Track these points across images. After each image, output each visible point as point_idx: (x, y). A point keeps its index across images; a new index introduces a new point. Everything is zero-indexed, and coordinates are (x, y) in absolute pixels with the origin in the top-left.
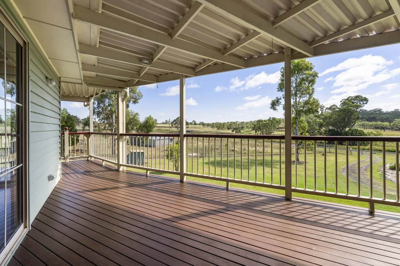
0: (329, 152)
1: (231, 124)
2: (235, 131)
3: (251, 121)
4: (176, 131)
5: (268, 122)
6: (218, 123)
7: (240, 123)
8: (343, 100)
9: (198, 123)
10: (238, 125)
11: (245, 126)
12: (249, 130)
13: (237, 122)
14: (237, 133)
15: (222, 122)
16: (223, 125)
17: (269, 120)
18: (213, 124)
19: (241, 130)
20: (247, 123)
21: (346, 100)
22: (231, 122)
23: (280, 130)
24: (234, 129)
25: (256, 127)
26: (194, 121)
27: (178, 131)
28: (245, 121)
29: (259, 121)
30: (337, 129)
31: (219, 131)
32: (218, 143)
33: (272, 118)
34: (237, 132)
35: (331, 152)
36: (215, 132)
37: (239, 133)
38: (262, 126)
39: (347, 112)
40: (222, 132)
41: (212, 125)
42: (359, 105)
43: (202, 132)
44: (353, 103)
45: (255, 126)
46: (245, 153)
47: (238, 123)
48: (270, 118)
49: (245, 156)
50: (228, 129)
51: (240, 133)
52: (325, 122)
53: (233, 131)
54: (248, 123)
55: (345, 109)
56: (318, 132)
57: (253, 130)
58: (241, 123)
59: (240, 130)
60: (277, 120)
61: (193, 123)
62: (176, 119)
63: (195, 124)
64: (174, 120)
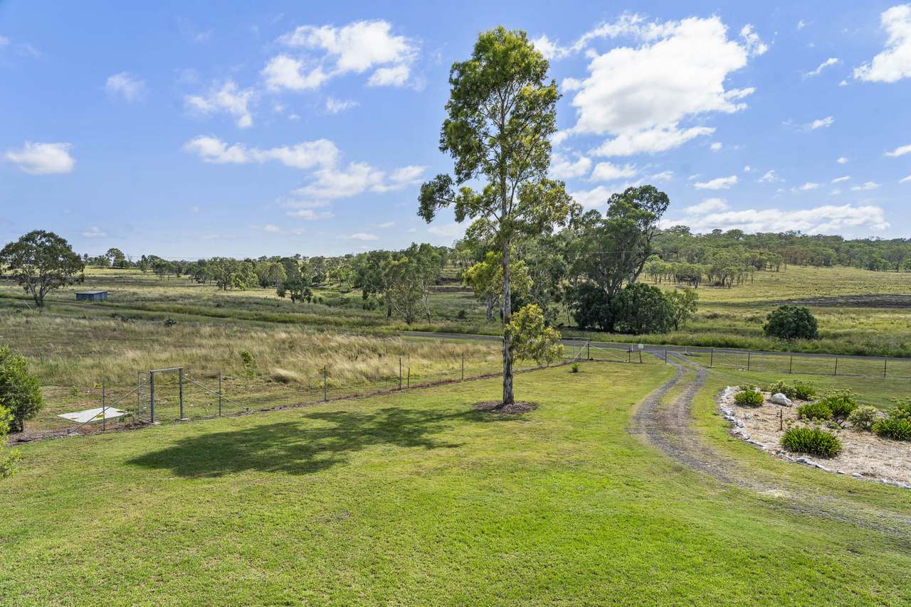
0: (586, 360)
1: (275, 266)
2: (288, 292)
3: (348, 256)
4: (19, 298)
5: (405, 259)
6: (222, 260)
7: (308, 262)
8: (613, 197)
9: (135, 261)
10: (303, 269)
11: (328, 274)
12: (341, 289)
13: (298, 256)
14: (297, 302)
15: (240, 257)
16: (243, 271)
17: (409, 253)
18: (201, 263)
19: (312, 290)
20: (335, 261)
21: (620, 196)
22: (274, 258)
23: (445, 286)
24: (287, 286)
25: (366, 277)
26: (116, 253)
27: (31, 295)
28: (328, 255)
29: (377, 257)
30: (602, 284)
31: (225, 294)
32: (219, 345)
33: (419, 245)
34: (298, 297)
35: (592, 359)
36: (209, 300)
37: (306, 302)
38: (387, 275)
39: (626, 234)
40: (236, 298)
41: (199, 271)
42: (650, 215)
43: (153, 300)
44: (636, 206)
45: (363, 275)
46: (330, 386)
47: (300, 262)
48: (414, 246)
49: (326, 401)
50: (264, 284)
51: (309, 300)
52: (569, 263)
53: (282, 294)
54: (338, 262)
55: (621, 226)
56: (552, 293)
57: (356, 287)
58: (312, 260)
59: (307, 290)
60: (434, 254)
61: (113, 259)
62: (16, 241)
63: (122, 264)
64: (8, 246)
